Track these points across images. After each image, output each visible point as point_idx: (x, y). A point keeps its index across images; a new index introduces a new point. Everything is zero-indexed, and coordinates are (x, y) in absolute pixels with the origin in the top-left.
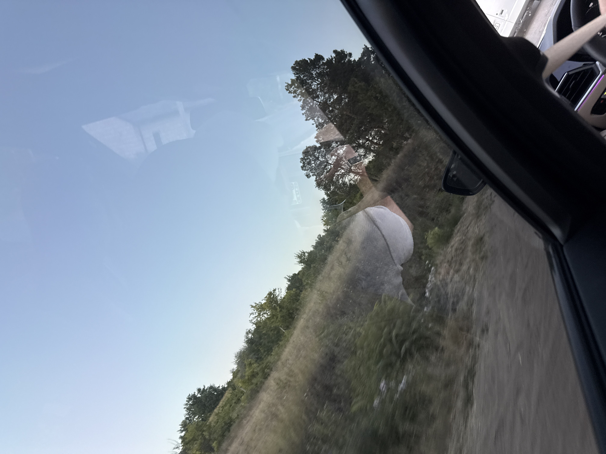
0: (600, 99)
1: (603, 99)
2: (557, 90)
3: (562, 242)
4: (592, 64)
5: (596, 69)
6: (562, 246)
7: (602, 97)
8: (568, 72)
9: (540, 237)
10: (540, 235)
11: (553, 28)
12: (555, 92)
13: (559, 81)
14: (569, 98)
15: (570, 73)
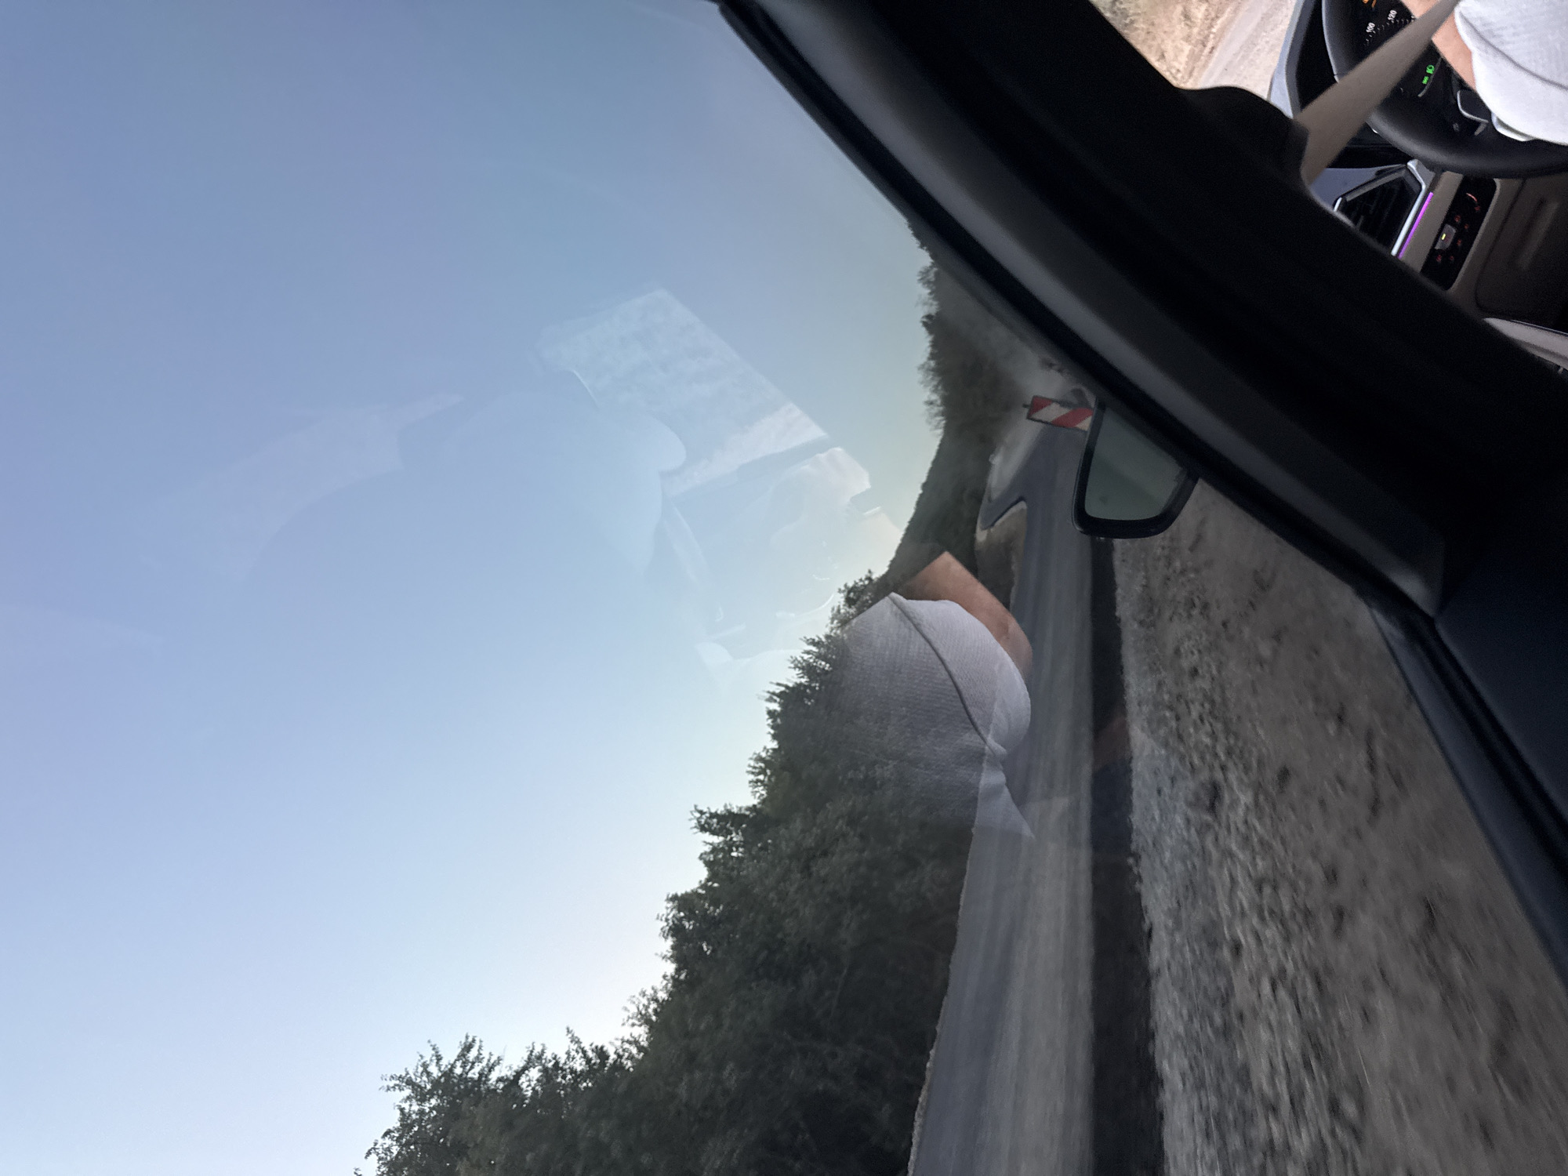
0: (1433, 252)
1: (1439, 251)
3: (1429, 610)
4: (1400, 169)
5: (1409, 180)
6: (1430, 622)
7: (1437, 247)
8: (1342, 196)
11: (1290, 94)
12: (1335, 211)
15: (1349, 198)
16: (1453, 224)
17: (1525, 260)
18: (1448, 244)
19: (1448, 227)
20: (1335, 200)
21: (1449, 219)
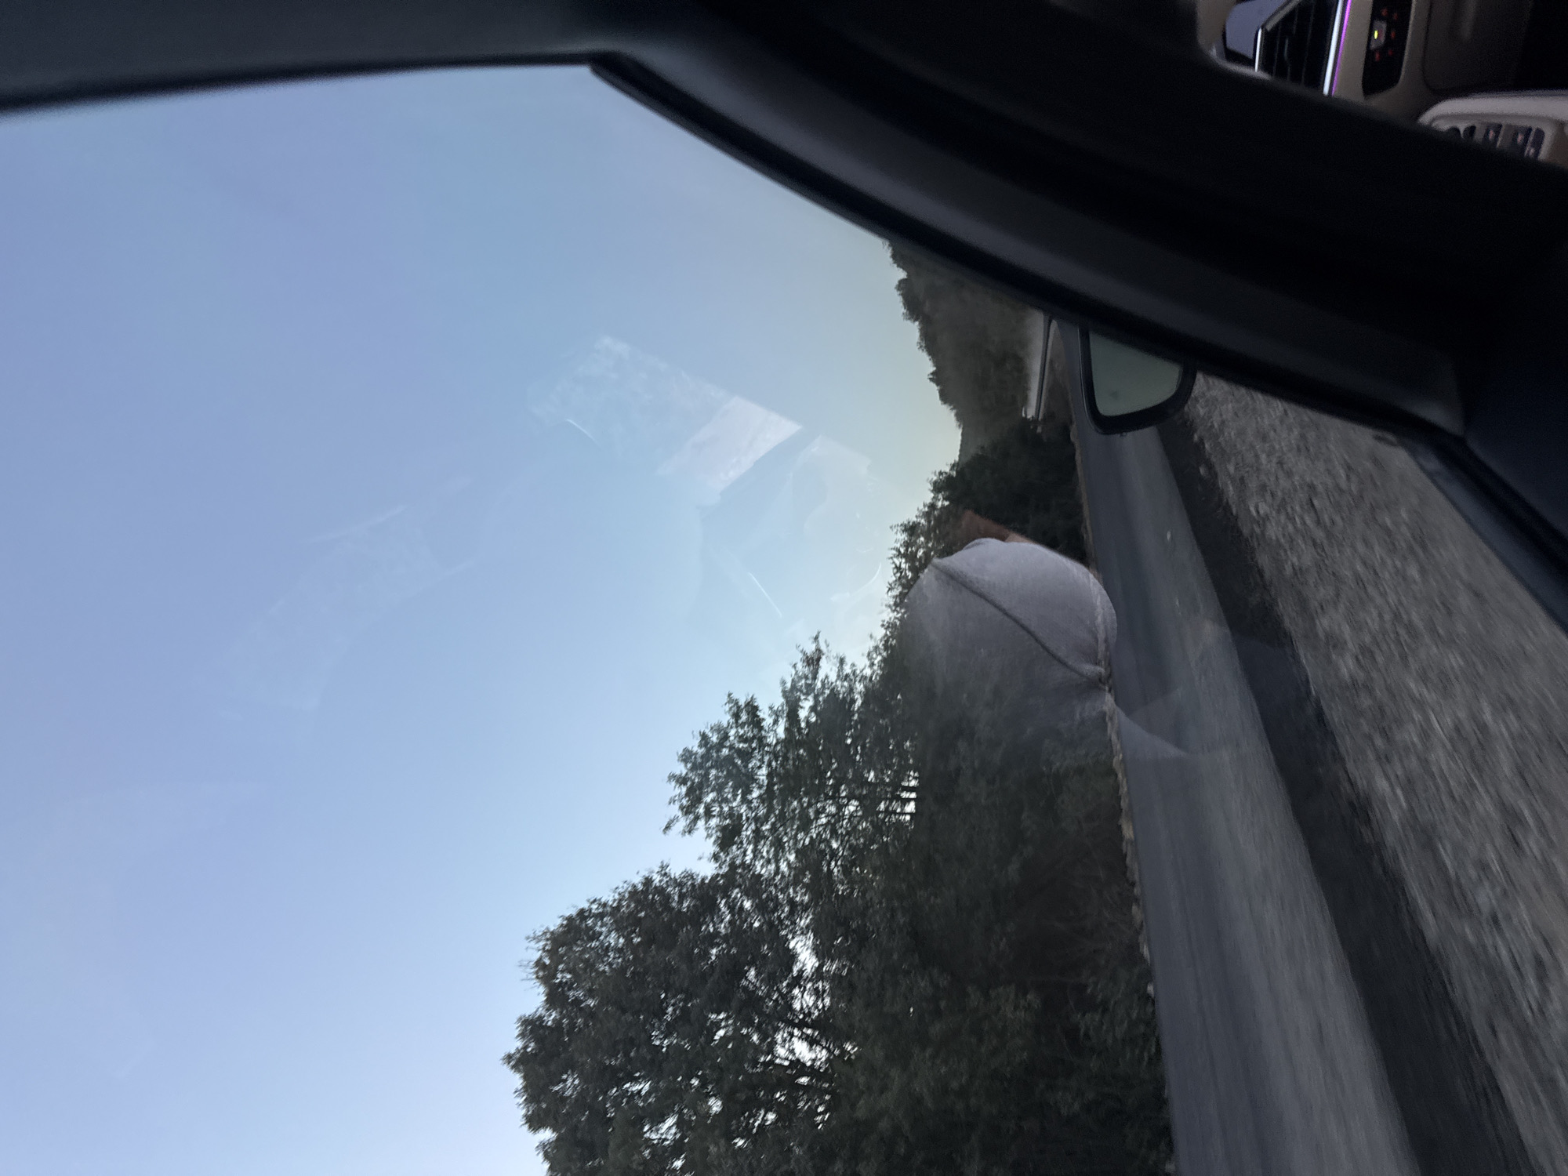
0: (1369, 53)
1: (1376, 50)
2: (1259, 65)
3: (1458, 431)
6: (1461, 441)
7: (1373, 46)
8: (1261, 27)
9: (1391, 444)
10: (1390, 437)
12: (1256, 71)
13: (1251, 56)
14: (1296, 78)
15: (1269, 27)
16: (1381, 18)
17: (1466, 30)
18: (1383, 40)
19: (1377, 23)
20: (1254, 35)
21: (1375, 15)
